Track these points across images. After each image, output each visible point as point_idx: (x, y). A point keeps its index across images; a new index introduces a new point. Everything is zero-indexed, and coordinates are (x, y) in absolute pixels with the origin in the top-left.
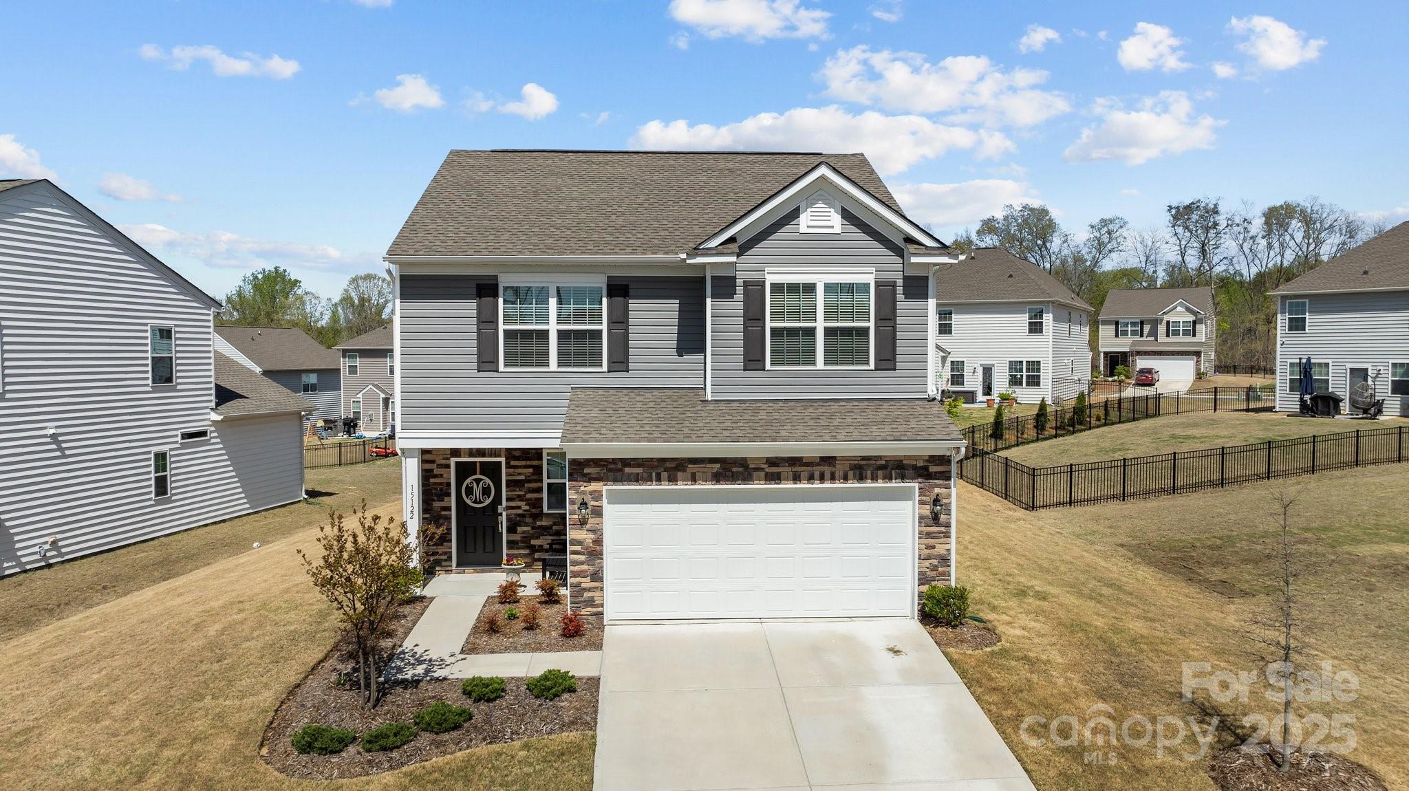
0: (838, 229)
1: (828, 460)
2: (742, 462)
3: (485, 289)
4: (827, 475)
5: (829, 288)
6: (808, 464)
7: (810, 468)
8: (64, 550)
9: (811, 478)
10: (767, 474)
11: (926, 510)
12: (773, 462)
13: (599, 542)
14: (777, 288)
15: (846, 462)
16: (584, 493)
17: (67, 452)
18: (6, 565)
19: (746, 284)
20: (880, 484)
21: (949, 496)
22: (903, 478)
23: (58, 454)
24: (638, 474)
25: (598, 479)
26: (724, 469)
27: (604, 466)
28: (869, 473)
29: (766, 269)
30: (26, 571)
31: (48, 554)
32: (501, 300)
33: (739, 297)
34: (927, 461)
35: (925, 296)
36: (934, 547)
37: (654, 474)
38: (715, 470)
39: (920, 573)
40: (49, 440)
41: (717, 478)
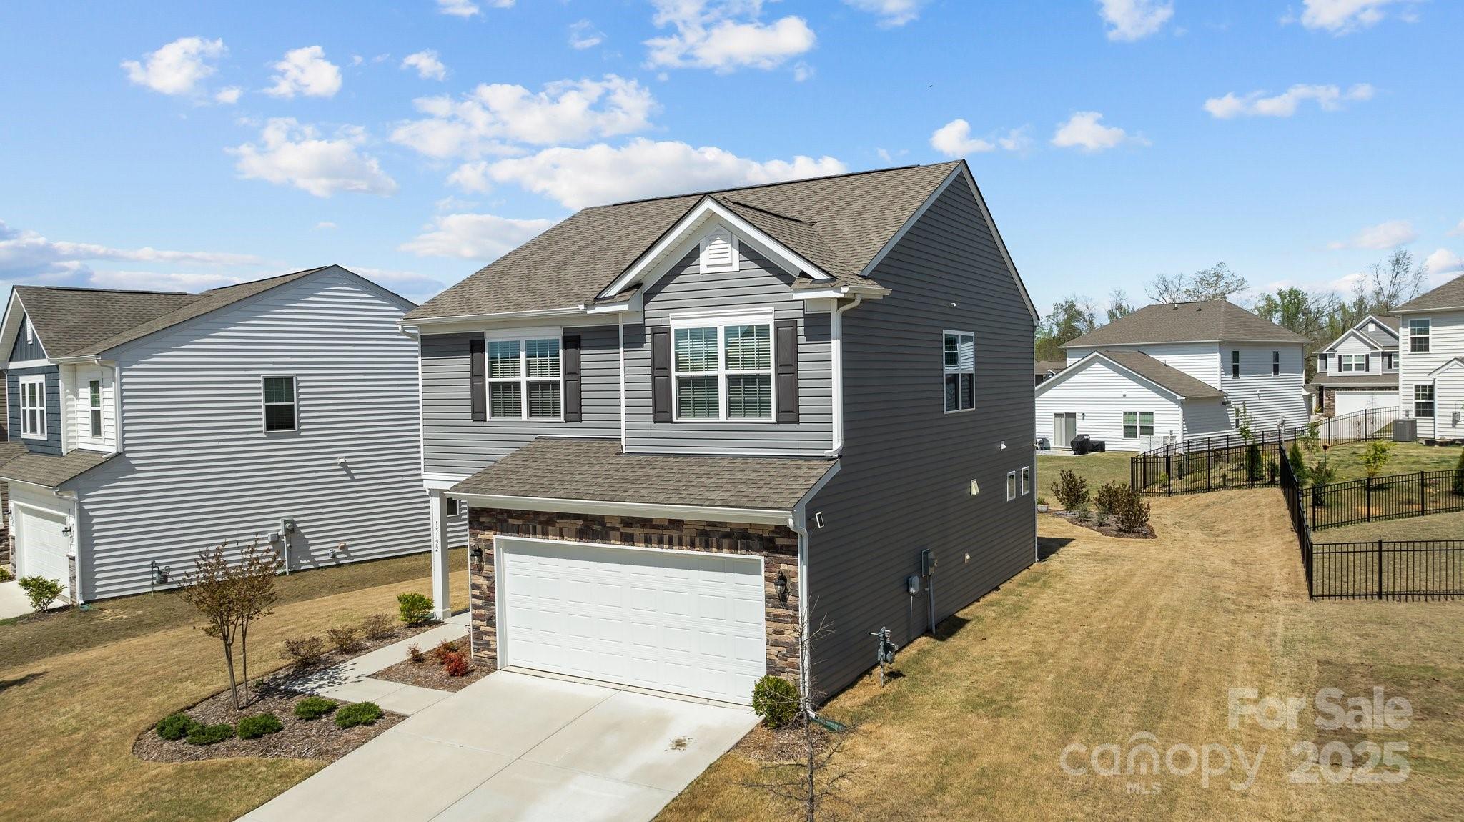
0: (736, 267)
1: (676, 524)
2: (600, 520)
3: (475, 345)
4: (676, 540)
5: (730, 331)
6: (657, 527)
7: (659, 531)
8: (352, 554)
9: (660, 542)
10: (621, 534)
11: (775, 590)
12: (628, 521)
13: (491, 588)
14: (681, 334)
15: (692, 527)
16: (479, 540)
17: (356, 477)
18: (301, 562)
19: (654, 332)
20: (725, 554)
21: (796, 575)
22: (748, 549)
23: (348, 478)
24: (519, 525)
25: (490, 528)
26: (586, 526)
27: (493, 515)
28: (714, 540)
29: (670, 314)
30: (319, 568)
31: (338, 556)
32: (486, 355)
33: (648, 346)
34: (773, 531)
35: (827, 337)
36: (782, 633)
37: (531, 526)
38: (578, 527)
39: (769, 661)
40: (339, 467)
41: (581, 535)
